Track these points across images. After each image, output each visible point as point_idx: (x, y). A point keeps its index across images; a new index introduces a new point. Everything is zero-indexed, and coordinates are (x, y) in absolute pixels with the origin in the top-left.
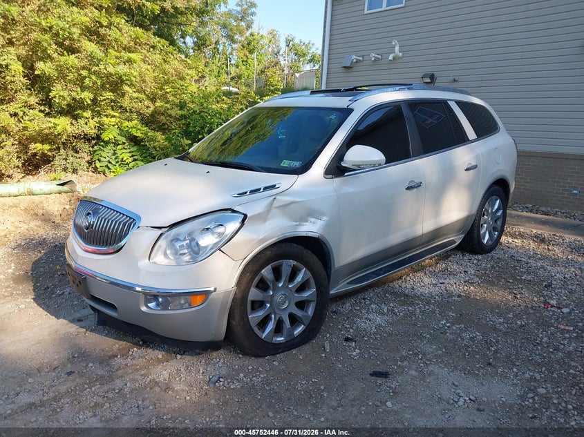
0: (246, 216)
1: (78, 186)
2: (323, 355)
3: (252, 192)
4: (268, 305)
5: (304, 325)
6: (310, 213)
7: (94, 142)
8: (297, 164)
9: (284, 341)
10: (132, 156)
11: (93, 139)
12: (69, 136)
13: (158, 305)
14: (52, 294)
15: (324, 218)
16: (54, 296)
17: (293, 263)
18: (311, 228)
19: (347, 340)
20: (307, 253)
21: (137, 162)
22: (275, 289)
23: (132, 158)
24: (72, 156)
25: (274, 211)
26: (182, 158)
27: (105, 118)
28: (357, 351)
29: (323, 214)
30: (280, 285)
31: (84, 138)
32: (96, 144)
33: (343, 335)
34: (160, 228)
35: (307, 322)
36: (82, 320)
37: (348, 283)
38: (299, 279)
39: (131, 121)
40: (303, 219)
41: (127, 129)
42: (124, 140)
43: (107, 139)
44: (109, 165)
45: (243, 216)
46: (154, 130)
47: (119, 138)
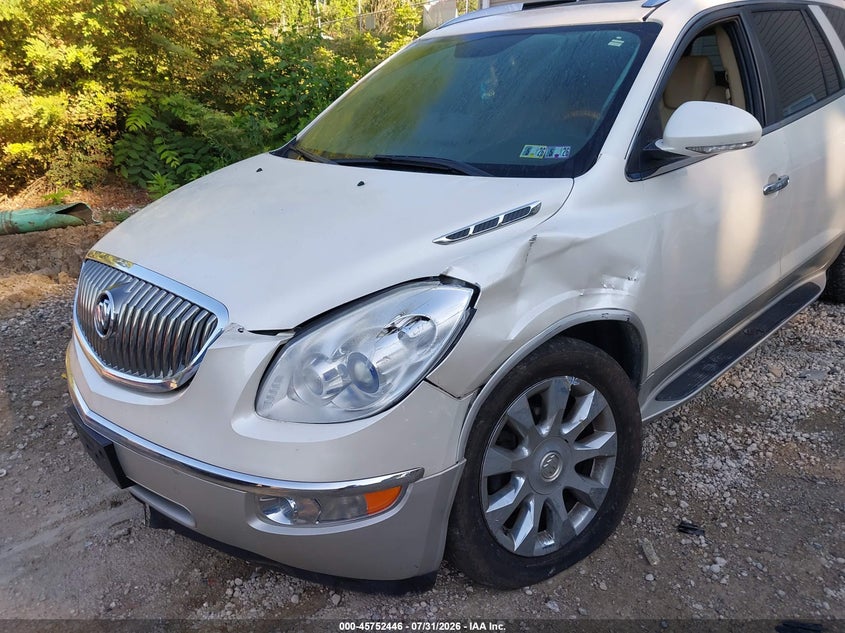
0: (477, 290)
1: (94, 211)
2: (650, 577)
3: (481, 228)
4: (522, 481)
5: (592, 505)
6: (606, 266)
7: (113, 134)
8: (561, 152)
9: (555, 549)
10: (181, 155)
11: (113, 127)
12: (68, 125)
13: (289, 514)
14: (59, 438)
15: (636, 275)
16: (62, 442)
17: (571, 381)
18: (609, 301)
19: (683, 528)
20: (601, 357)
21: (191, 165)
22: (537, 443)
23: (181, 159)
24: (80, 160)
25: (531, 270)
26: (283, 154)
27: (128, 93)
28: (721, 561)
29: (634, 265)
30: (545, 431)
31: (97, 127)
32: (118, 137)
33: (671, 516)
34: (273, 333)
35: (599, 501)
36: (121, 503)
37: (657, 399)
38: (583, 413)
39: (174, 93)
40: (591, 283)
41: (166, 109)
42: (164, 127)
43: (133, 128)
44: (145, 172)
45: (471, 292)
46: (213, 107)
47: (157, 125)
